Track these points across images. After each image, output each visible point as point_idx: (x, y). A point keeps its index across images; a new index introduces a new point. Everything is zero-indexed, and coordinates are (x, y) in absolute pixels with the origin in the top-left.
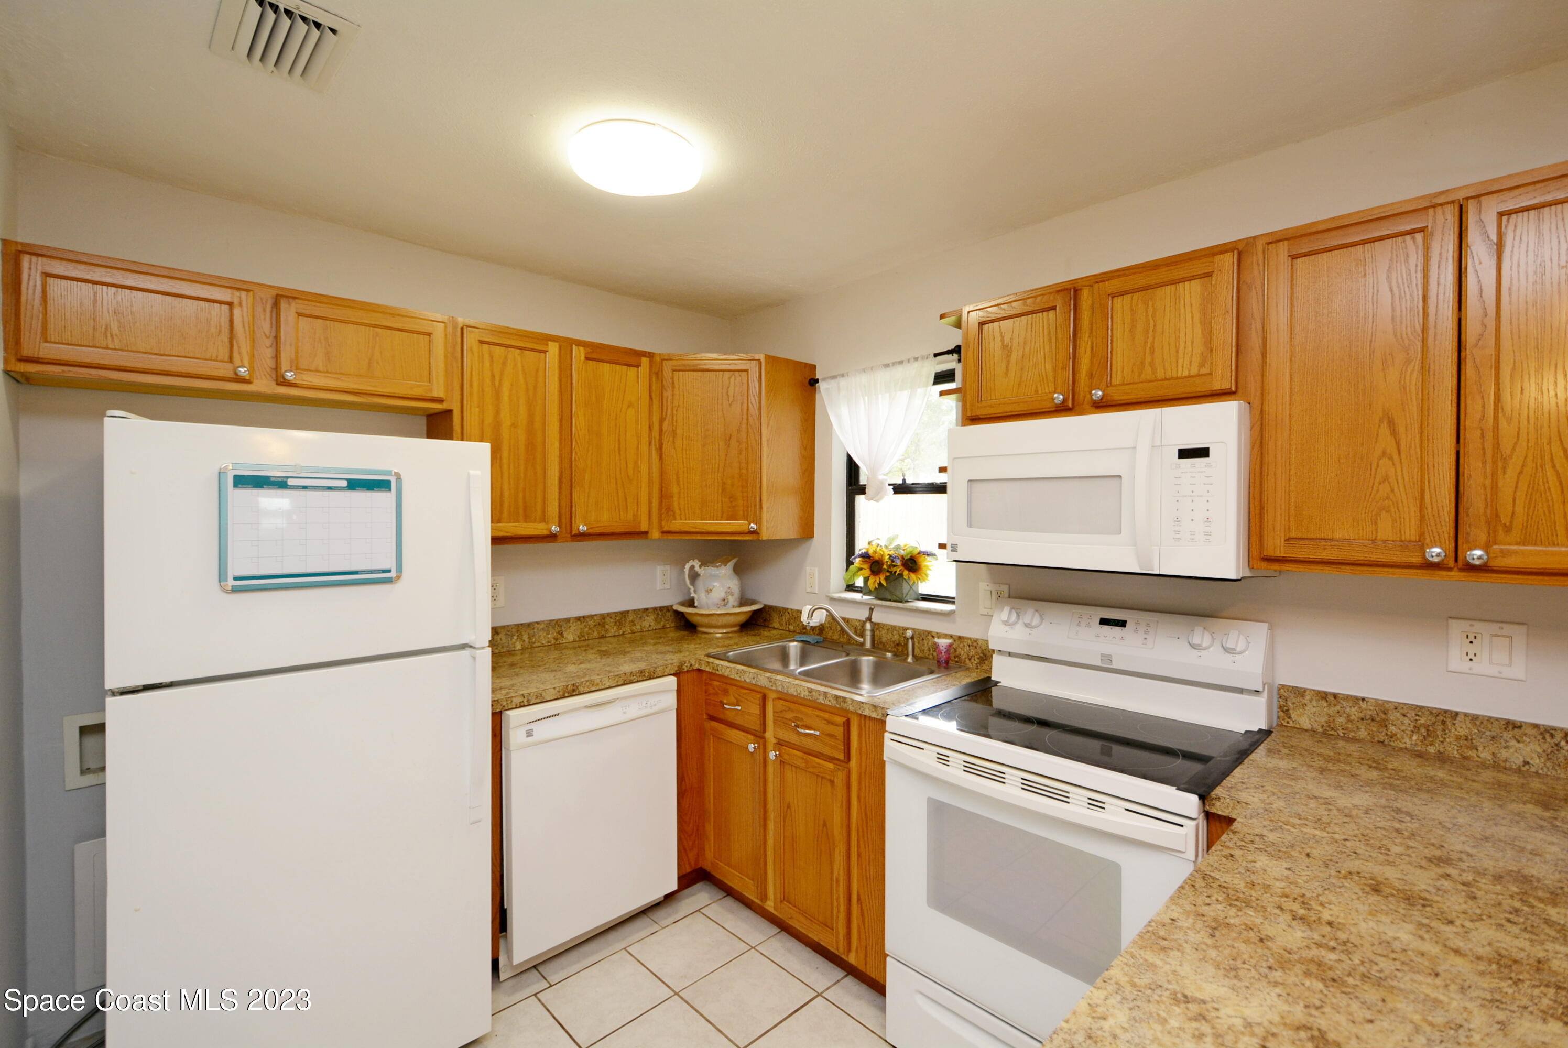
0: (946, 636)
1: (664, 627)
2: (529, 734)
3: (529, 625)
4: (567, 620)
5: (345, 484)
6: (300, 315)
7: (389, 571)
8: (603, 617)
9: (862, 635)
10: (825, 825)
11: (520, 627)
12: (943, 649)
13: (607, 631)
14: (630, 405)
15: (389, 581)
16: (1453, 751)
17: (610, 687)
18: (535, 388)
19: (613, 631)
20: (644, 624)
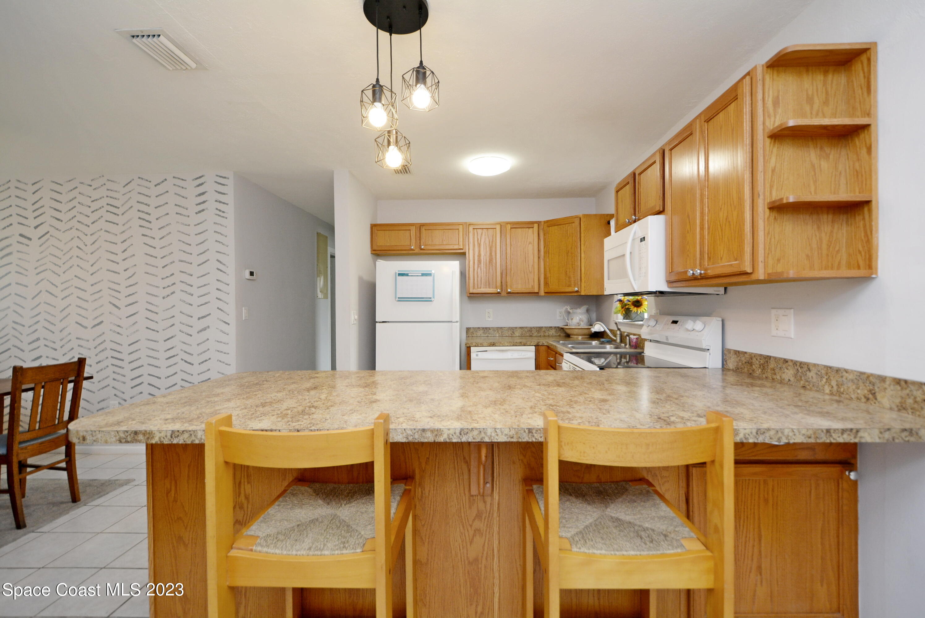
0: (634, 335)
1: (560, 336)
2: (477, 355)
3: (501, 328)
4: (516, 328)
5: (421, 274)
6: (425, 230)
7: (431, 298)
8: (531, 328)
9: (615, 336)
11: (498, 329)
12: (635, 340)
13: (533, 334)
14: (530, 243)
15: (431, 301)
16: (769, 375)
17: (507, 346)
18: (492, 241)
19: (535, 334)
20: (550, 333)
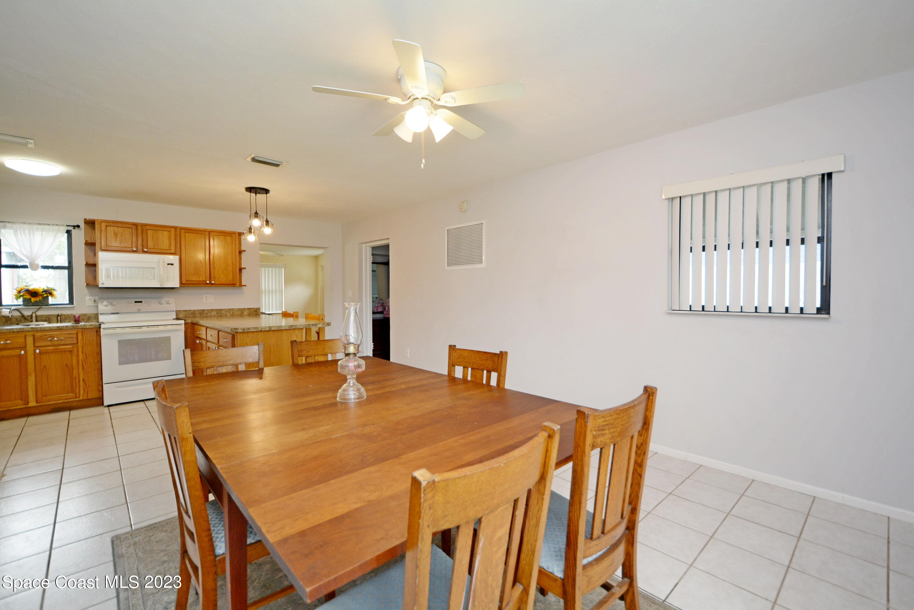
9: (31, 318)
10: (67, 365)
